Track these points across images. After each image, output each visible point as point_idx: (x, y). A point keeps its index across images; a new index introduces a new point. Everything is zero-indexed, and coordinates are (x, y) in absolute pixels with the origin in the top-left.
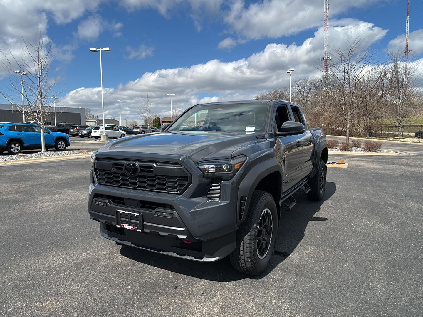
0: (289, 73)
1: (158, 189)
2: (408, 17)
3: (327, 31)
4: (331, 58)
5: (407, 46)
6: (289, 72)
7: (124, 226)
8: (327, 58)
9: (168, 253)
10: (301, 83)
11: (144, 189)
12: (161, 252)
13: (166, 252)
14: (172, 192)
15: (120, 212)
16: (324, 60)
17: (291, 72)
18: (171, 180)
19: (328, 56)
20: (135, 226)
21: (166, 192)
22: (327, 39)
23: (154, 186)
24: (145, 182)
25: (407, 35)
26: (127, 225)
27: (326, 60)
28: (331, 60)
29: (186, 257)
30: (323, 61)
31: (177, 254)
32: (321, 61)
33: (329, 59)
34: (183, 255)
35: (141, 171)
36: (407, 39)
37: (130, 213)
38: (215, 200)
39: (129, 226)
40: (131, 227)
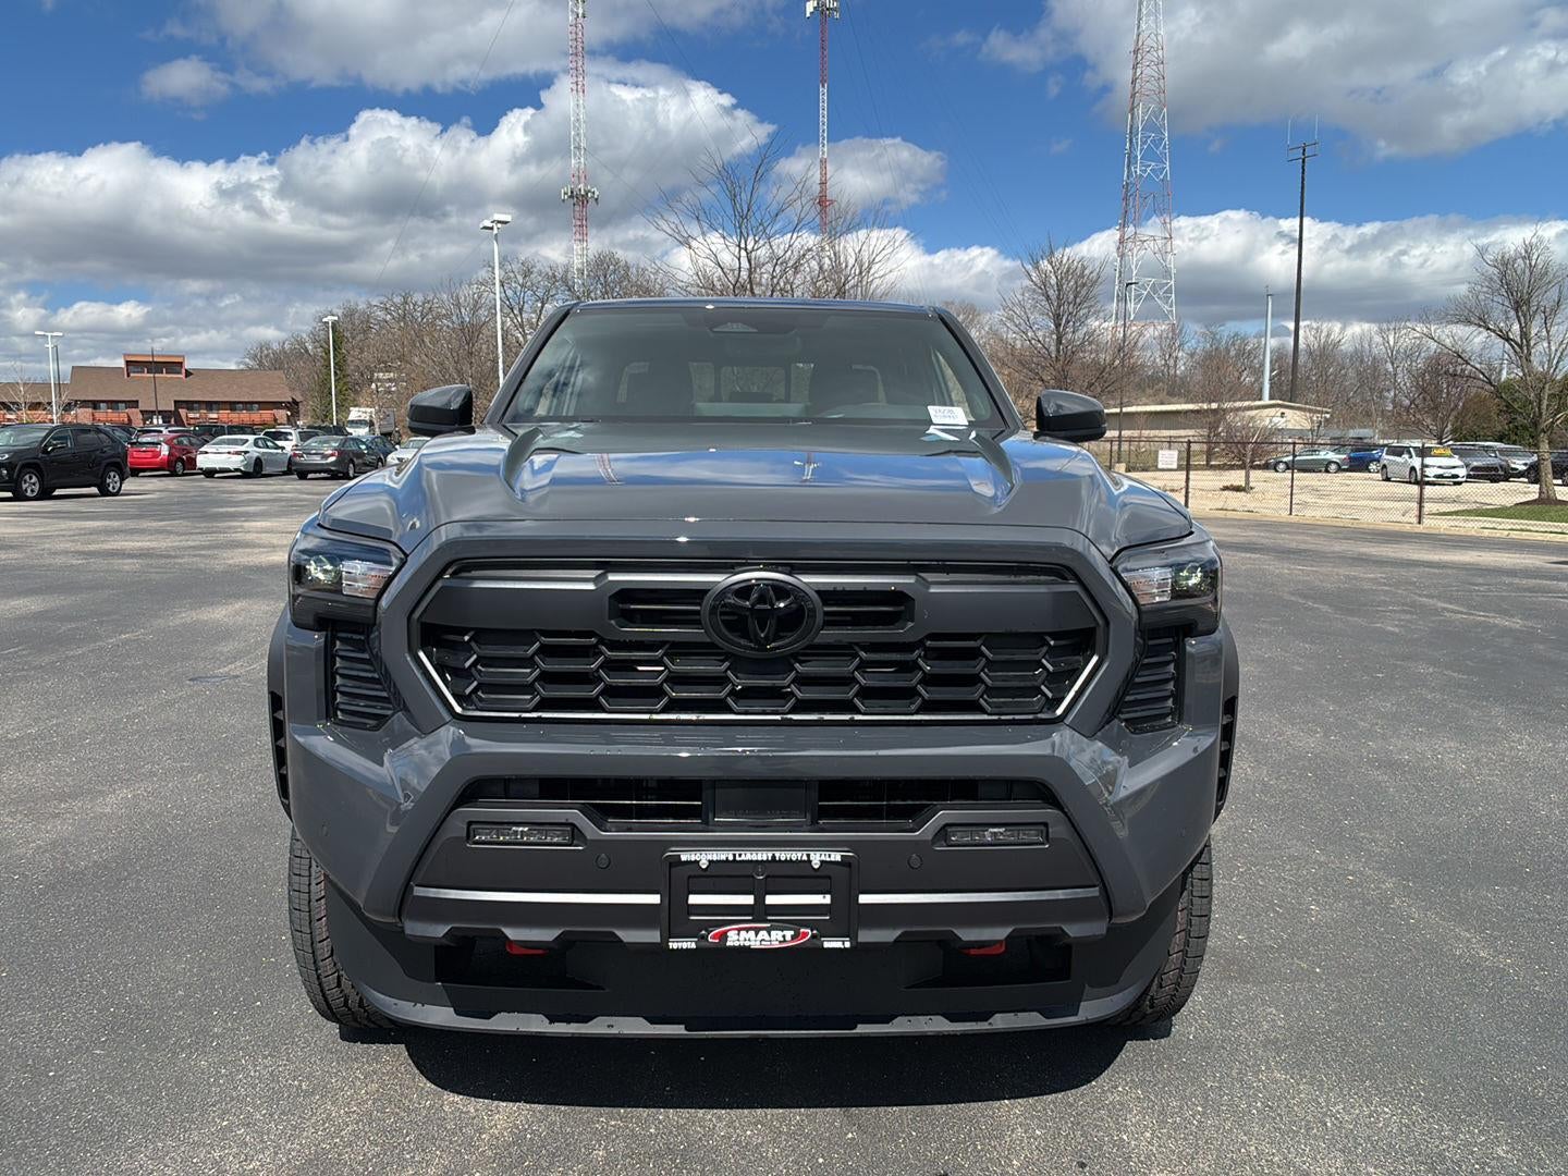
0: (492, 228)
1: (927, 707)
2: (823, 90)
3: (581, 94)
4: (597, 193)
5: (823, 183)
6: (490, 225)
7: (724, 936)
8: (583, 193)
9: (901, 1026)
10: (512, 275)
11: (846, 717)
12: (862, 1029)
13: (887, 1020)
14: (1017, 717)
15: (697, 862)
16: (571, 197)
17: (499, 225)
18: (1017, 657)
19: (586, 185)
20: (806, 927)
21: (985, 717)
22: (583, 125)
23: (910, 693)
24: (848, 681)
25: (824, 150)
26: (747, 930)
27: (580, 199)
28: (596, 199)
29: (1000, 1022)
30: (572, 201)
31: (952, 1018)
32: (564, 200)
33: (589, 195)
34: (985, 1017)
35: (832, 621)
36: (823, 162)
37: (774, 856)
38: (1153, 730)
39: (763, 934)
40: (777, 935)
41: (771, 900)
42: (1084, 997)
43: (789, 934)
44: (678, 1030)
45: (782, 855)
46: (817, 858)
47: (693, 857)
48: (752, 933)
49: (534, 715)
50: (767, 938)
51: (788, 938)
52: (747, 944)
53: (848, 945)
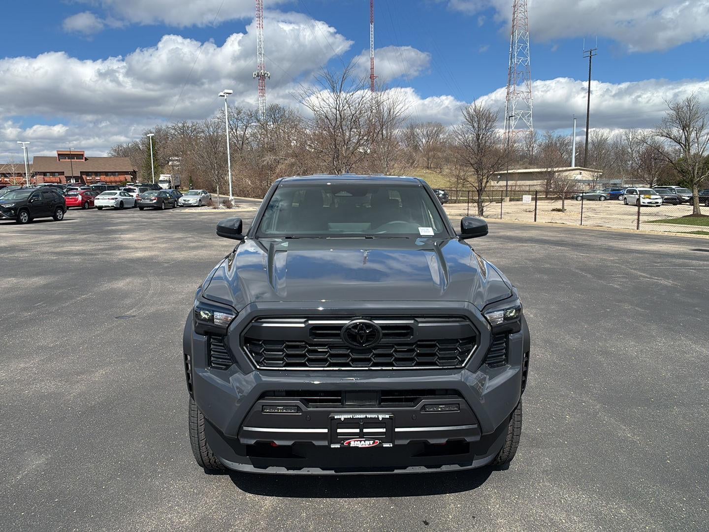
1: (418, 364)
2: (372, 26)
3: (261, 29)
4: (269, 74)
5: (372, 69)
6: (223, 95)
7: (349, 443)
8: (263, 74)
9: (410, 470)
10: (232, 114)
11: (391, 368)
12: (396, 471)
13: (405, 468)
14: (449, 367)
15: (340, 419)
16: (258, 76)
17: (227, 95)
18: (449, 347)
19: (264, 71)
20: (377, 440)
21: (438, 367)
22: (263, 43)
23: (412, 360)
24: (391, 355)
25: (372, 52)
26: (357, 441)
27: (262, 77)
28: (269, 77)
29: (445, 468)
30: (258, 78)
31: (428, 467)
32: (254, 78)
33: (266, 75)
34: (439, 467)
35: (385, 335)
36: (372, 59)
37: (366, 416)
38: (498, 366)
39: (363, 442)
40: (367, 443)
41: (365, 430)
42: (474, 459)
43: (371, 442)
44: (332, 472)
45: (369, 416)
46: (381, 417)
47: (338, 417)
48: (359, 442)
49: (284, 368)
50: (364, 443)
51: (371, 443)
52: (357, 445)
53: (391, 445)
